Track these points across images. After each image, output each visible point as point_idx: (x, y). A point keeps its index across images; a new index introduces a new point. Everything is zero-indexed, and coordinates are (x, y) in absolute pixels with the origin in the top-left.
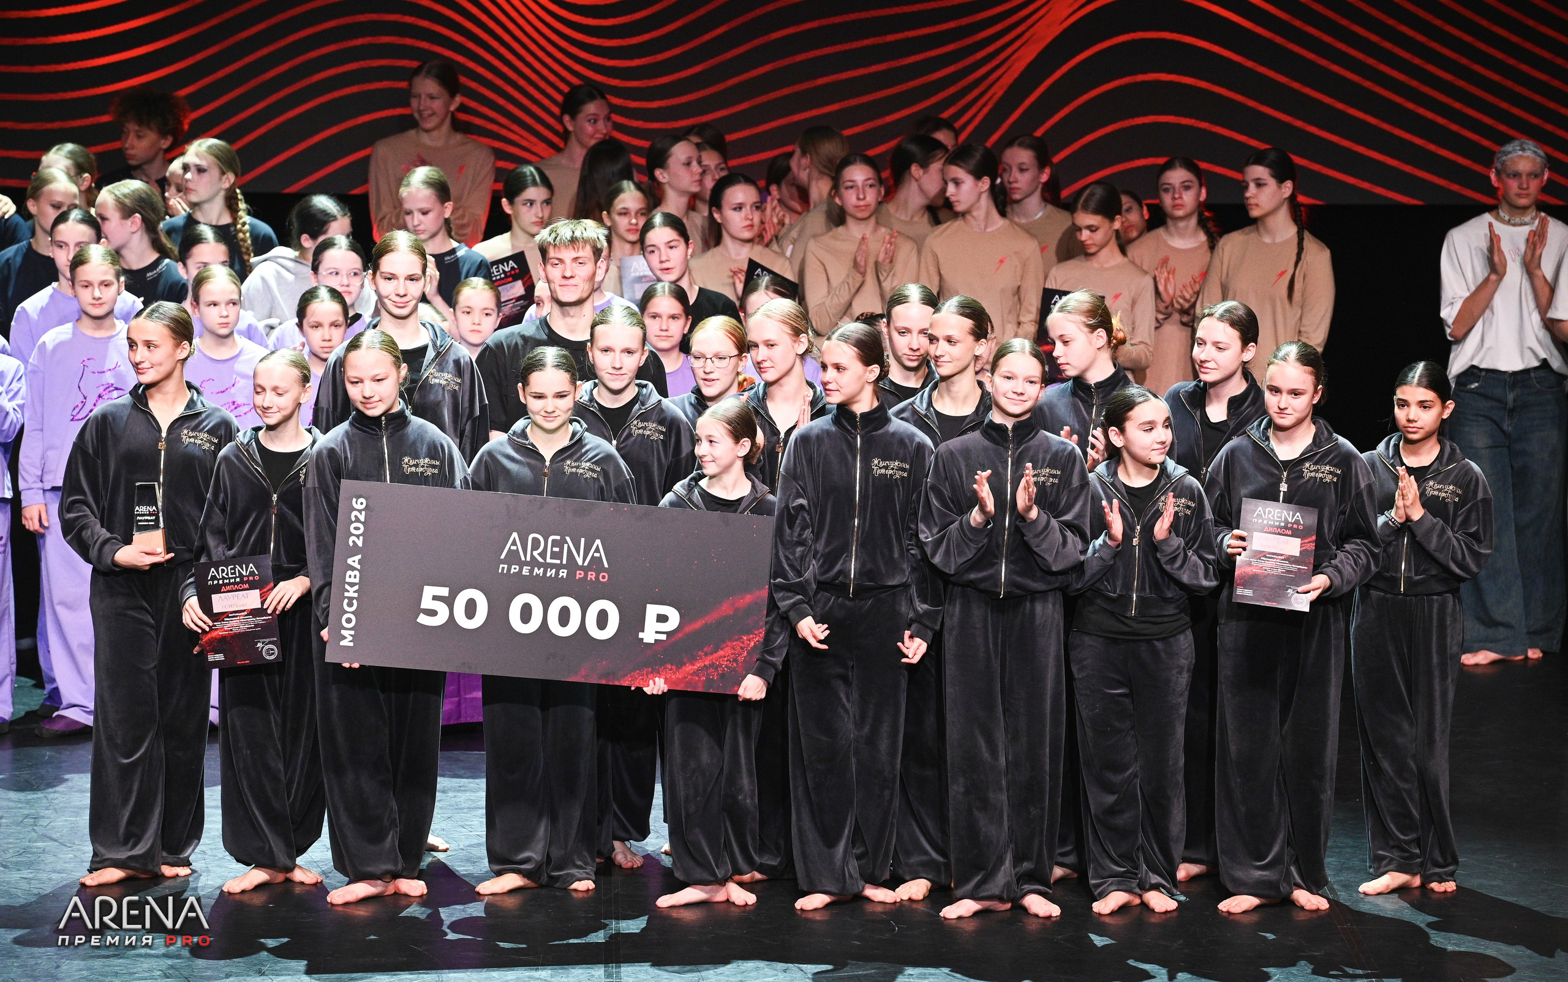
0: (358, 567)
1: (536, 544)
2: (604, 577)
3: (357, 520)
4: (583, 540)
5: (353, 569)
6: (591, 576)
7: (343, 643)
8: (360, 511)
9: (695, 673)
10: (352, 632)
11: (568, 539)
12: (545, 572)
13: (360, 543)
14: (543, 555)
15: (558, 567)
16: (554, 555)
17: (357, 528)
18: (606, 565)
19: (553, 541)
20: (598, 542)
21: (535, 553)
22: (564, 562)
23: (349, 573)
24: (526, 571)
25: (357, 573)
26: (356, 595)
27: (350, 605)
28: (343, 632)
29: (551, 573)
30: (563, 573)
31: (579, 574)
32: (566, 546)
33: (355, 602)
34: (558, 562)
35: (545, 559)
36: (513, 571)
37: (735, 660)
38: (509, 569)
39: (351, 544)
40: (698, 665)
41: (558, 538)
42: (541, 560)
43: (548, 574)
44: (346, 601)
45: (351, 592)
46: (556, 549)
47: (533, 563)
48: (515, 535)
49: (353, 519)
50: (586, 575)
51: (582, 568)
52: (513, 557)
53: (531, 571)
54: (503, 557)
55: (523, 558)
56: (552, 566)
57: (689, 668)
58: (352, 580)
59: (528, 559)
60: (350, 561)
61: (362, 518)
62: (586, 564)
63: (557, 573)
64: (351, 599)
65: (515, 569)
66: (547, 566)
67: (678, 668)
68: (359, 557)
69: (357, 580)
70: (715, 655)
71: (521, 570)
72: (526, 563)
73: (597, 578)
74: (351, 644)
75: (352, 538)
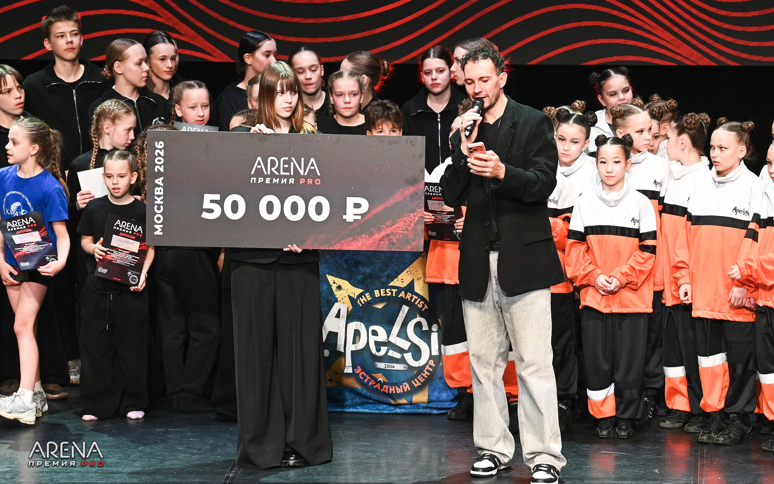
0: (162, 185)
1: (273, 163)
2: (318, 182)
3: (159, 155)
4: (303, 159)
5: (159, 186)
6: (310, 181)
7: (156, 233)
8: (161, 150)
9: (381, 240)
10: (162, 226)
11: (293, 159)
12: (280, 181)
13: (162, 170)
14: (278, 170)
15: (288, 177)
16: (285, 170)
17: (159, 161)
18: (319, 174)
19: (284, 161)
20: (312, 160)
21: (273, 169)
22: (292, 174)
23: (157, 189)
24: (268, 181)
25: (161, 188)
26: (162, 202)
27: (159, 209)
28: (156, 226)
29: (284, 181)
30: (292, 181)
31: (302, 181)
32: (292, 163)
33: (161, 207)
34: (288, 174)
35: (279, 172)
36: (259, 181)
37: (407, 230)
38: (257, 180)
39: (156, 171)
40: (383, 234)
41: (287, 158)
42: (277, 173)
43: (282, 182)
44: (156, 206)
45: (159, 201)
46: (286, 166)
47: (272, 175)
48: (259, 158)
49: (157, 155)
50: (306, 181)
51: (303, 177)
52: (259, 173)
53: (271, 181)
54: (252, 173)
55: (265, 173)
56: (284, 177)
57: (377, 236)
58: (159, 193)
59: (269, 173)
60: (156, 181)
61: (162, 154)
62: (306, 174)
63: (288, 181)
64: (159, 205)
65: (261, 180)
66: (281, 177)
67: (370, 237)
68: (162, 178)
69: (162, 193)
70: (393, 227)
71: (265, 180)
72: (267, 176)
73: (313, 182)
74: (161, 233)
75: (157, 167)
